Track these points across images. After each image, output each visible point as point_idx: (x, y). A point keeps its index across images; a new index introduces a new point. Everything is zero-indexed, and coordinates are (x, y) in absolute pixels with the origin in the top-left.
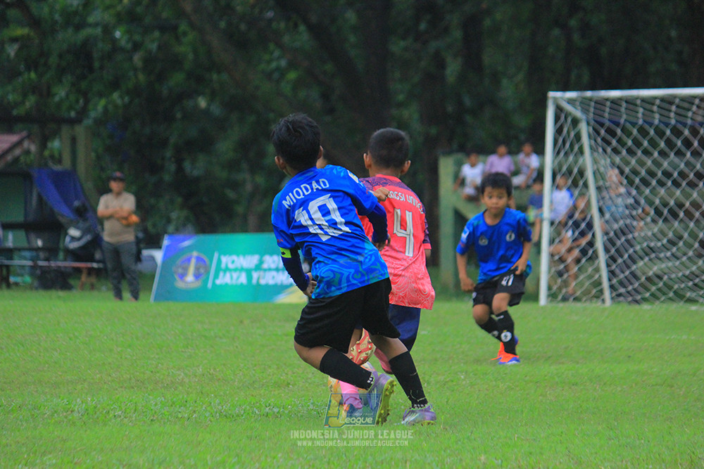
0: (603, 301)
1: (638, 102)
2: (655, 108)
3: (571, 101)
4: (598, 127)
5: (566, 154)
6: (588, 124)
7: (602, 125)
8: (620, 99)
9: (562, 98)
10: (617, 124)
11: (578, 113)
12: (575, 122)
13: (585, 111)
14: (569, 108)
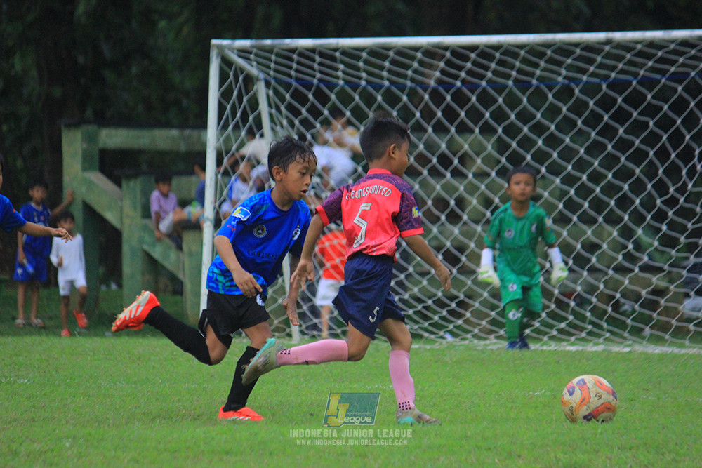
0: (289, 335)
1: (337, 54)
2: (361, 64)
3: (243, 53)
4: (282, 90)
5: (237, 127)
6: (268, 85)
7: (288, 87)
8: (313, 50)
9: (231, 49)
10: (308, 86)
11: (254, 70)
12: (249, 81)
13: (264, 66)
14: (241, 62)
